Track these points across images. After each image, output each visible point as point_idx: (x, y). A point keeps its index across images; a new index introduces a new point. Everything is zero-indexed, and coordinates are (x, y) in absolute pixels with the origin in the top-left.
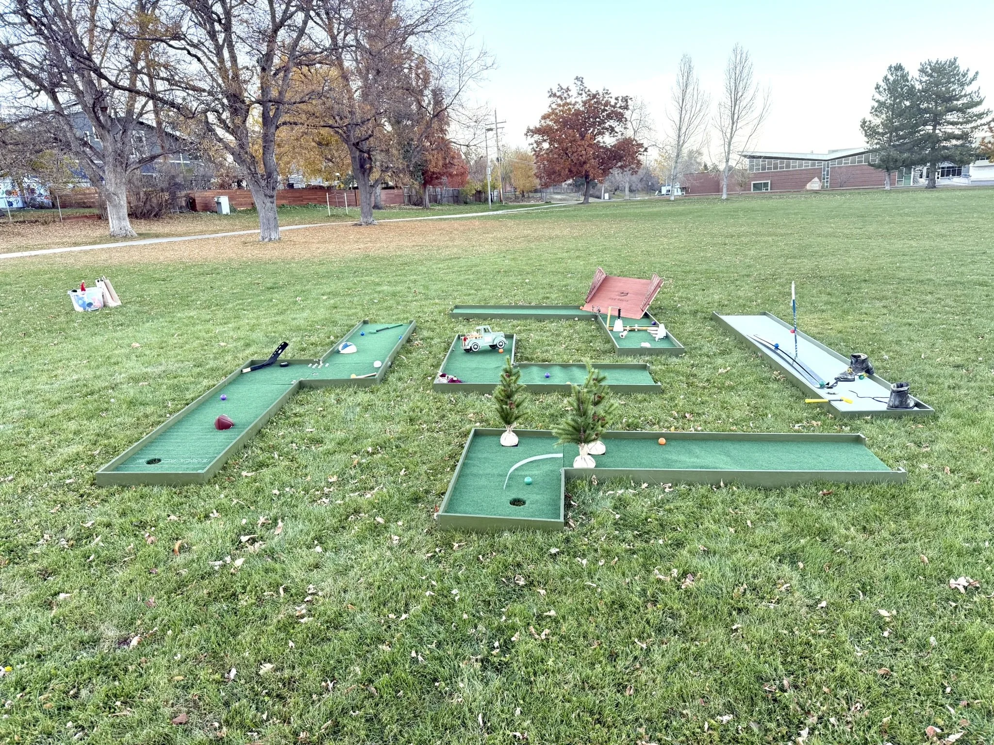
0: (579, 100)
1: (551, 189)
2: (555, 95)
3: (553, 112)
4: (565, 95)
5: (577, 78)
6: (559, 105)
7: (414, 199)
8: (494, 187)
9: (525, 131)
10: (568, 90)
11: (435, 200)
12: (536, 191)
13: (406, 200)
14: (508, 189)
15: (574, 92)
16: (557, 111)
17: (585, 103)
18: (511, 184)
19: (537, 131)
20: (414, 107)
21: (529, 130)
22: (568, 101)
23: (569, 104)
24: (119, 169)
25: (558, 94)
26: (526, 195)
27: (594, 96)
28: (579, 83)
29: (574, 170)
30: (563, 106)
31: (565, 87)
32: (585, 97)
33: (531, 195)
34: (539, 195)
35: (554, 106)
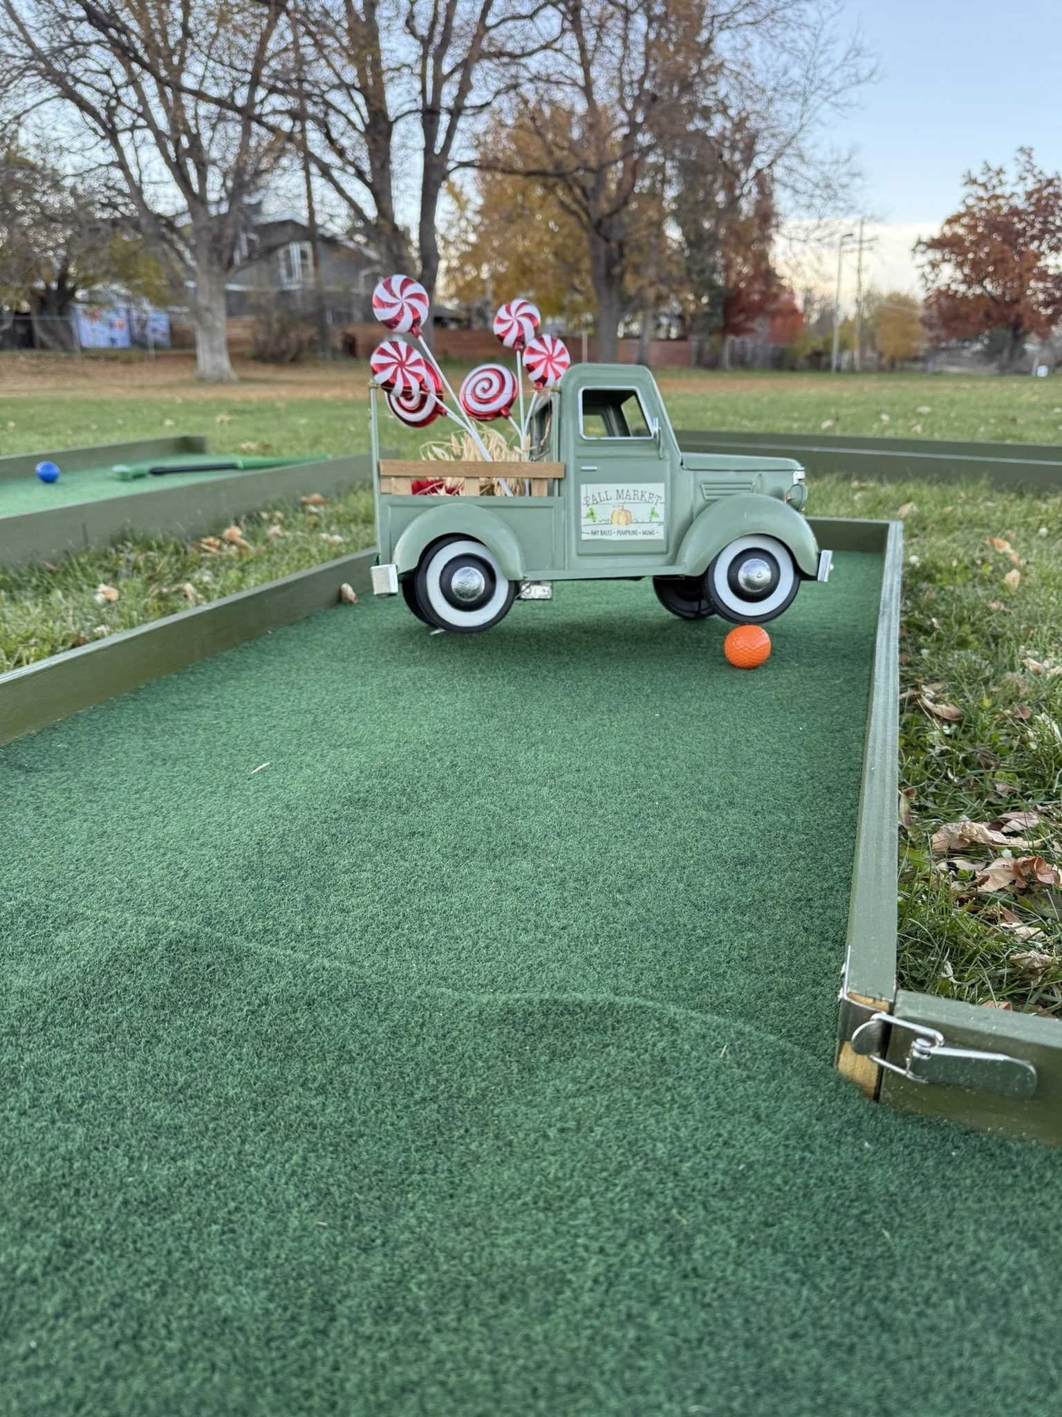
0: (1020, 189)
1: (943, 357)
2: (974, 182)
3: (969, 213)
4: (995, 181)
5: (1022, 150)
6: (981, 199)
7: (707, 358)
8: (844, 346)
9: (912, 243)
10: (1000, 172)
11: (742, 363)
12: (916, 359)
13: (693, 359)
14: (870, 354)
15: (1010, 176)
16: (975, 210)
17: (1029, 195)
18: (874, 347)
19: (936, 244)
20: (720, 198)
21: (919, 243)
22: (998, 191)
23: (996, 197)
24: (216, 269)
25: (981, 179)
26: (898, 365)
27: (1050, 183)
28: (1023, 158)
29: (995, 313)
30: (989, 200)
31: (995, 167)
32: (1031, 185)
33: (907, 365)
34: (919, 366)
35: (971, 201)
